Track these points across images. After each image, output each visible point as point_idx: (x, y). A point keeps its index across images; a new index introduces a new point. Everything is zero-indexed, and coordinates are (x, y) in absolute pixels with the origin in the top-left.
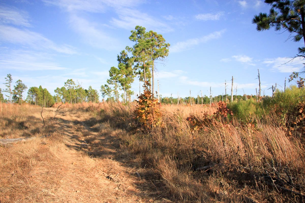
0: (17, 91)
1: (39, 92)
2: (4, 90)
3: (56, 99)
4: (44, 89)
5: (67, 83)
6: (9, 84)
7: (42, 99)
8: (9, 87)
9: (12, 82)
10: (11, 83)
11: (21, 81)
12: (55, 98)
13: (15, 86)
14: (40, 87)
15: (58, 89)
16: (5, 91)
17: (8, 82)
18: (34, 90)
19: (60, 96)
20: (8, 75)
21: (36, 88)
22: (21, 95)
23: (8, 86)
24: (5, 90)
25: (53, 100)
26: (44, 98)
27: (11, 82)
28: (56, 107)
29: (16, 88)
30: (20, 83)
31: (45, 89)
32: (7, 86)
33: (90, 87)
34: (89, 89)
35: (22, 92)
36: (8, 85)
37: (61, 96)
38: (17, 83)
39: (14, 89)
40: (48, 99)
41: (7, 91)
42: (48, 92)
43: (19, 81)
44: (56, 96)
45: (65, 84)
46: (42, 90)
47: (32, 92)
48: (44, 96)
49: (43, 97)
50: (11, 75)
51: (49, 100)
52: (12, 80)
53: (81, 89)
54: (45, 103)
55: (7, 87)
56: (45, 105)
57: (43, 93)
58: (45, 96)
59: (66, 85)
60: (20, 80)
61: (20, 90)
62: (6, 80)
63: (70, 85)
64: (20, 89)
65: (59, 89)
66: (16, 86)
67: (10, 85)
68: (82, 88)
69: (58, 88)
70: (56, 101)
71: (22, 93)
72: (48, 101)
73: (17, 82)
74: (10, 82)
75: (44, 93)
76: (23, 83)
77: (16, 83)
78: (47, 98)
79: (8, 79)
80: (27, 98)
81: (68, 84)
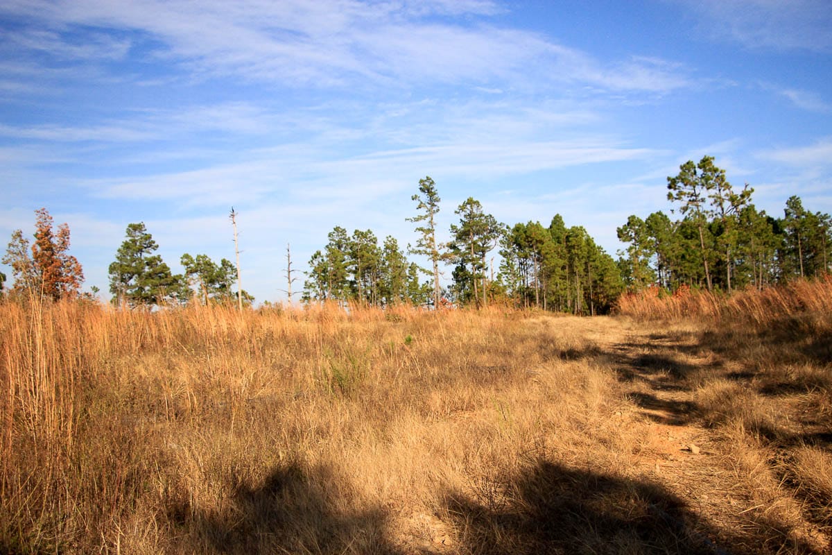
0: (462, 248)
1: (550, 245)
2: (410, 249)
3: (627, 273)
4: (574, 229)
5: (683, 181)
6: (428, 219)
7: (563, 278)
8: (430, 231)
9: (438, 210)
10: (435, 216)
11: (477, 203)
12: (624, 267)
13: (453, 227)
14: (557, 221)
15: (632, 222)
16: (416, 252)
17: (423, 212)
18: (527, 237)
19: (645, 255)
20: (421, 181)
21: (538, 226)
22: (481, 262)
23: (426, 228)
24: (414, 246)
25: (614, 279)
26: (572, 273)
27: (435, 209)
28: (627, 314)
29: (463, 236)
30: (471, 212)
31: (577, 232)
32: (421, 229)
33: (794, 203)
34: (787, 214)
35: (483, 252)
36: (424, 224)
37: (649, 255)
38: (463, 214)
39: (454, 239)
40: (593, 275)
41: (421, 249)
42: (589, 242)
43: (470, 202)
44: (626, 257)
45: (670, 187)
46: (563, 237)
47: (520, 246)
48: (571, 259)
49: (571, 266)
50: (433, 183)
51: (597, 278)
52: (438, 200)
53: (751, 216)
54: (580, 293)
55: (420, 235)
56: (580, 302)
57: (567, 247)
58: (577, 263)
59: (674, 193)
60: (475, 200)
61: (474, 243)
62: (417, 203)
63: (698, 189)
64: (476, 238)
65: (640, 221)
66: (460, 226)
67: (430, 222)
68: (756, 208)
69: (633, 217)
70: (629, 282)
71: (483, 256)
72: (590, 283)
73: (462, 208)
74: (431, 213)
75: (573, 247)
76: (486, 214)
77: (456, 212)
78: (586, 270)
79: (424, 197)
80: (499, 277)
81: (688, 189)
